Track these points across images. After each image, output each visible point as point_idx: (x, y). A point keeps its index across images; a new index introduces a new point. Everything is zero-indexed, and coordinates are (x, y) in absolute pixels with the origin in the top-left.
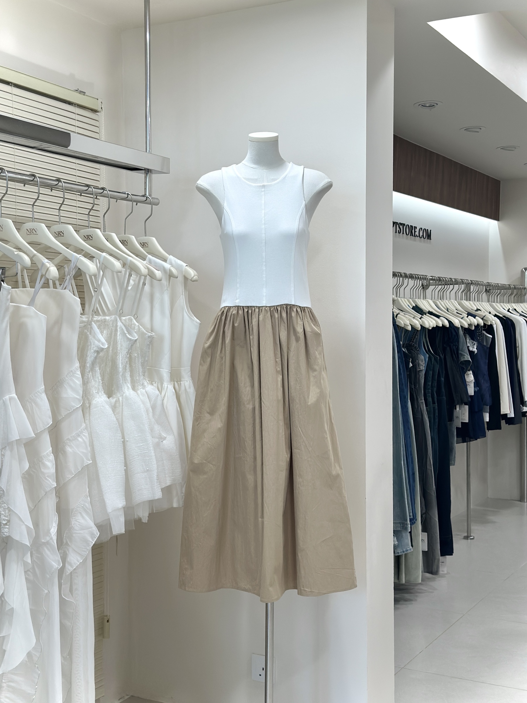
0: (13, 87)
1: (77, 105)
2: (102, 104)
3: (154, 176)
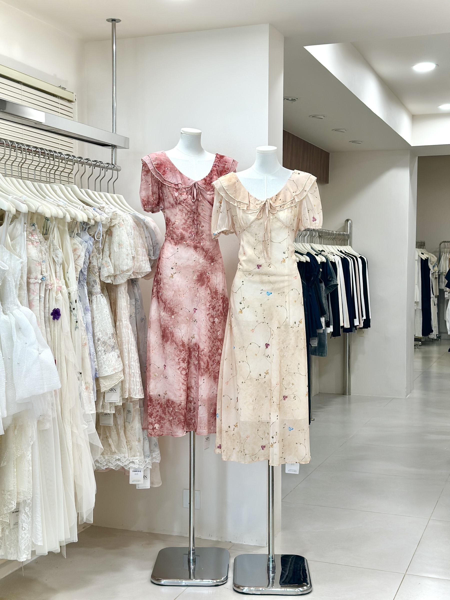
0: (22, 85)
1: (60, 97)
2: (76, 97)
3: (118, 150)
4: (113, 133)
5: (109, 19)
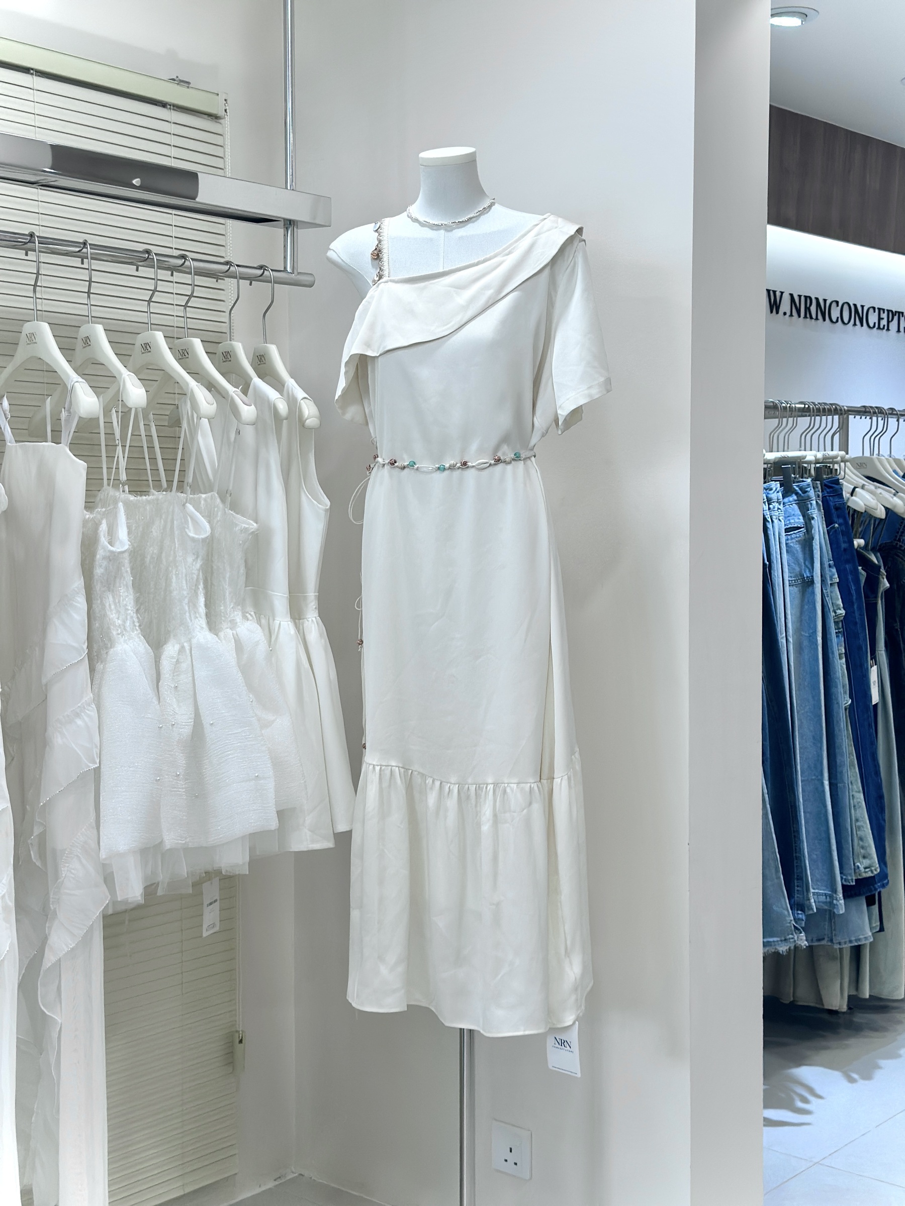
0: (34, 76)
1: (174, 106)
2: (227, 103)
4: (286, 188)
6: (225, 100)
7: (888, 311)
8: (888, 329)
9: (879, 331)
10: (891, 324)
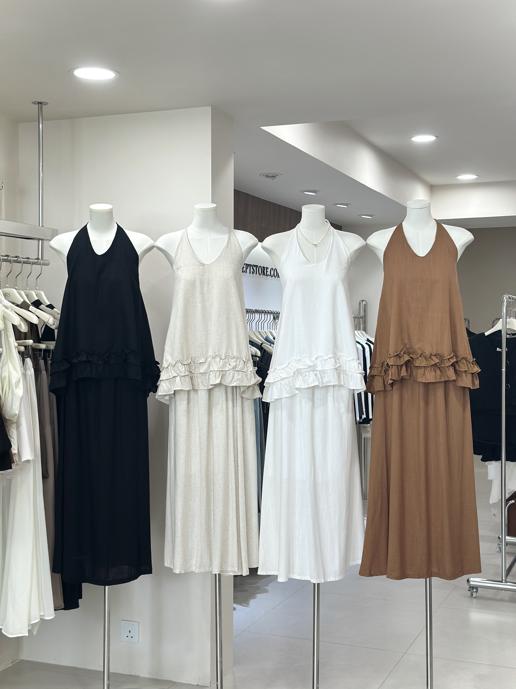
2: (3, 184)
4: (39, 225)
5: (35, 102)
6: (2, 182)
7: (246, 264)
8: (246, 272)
9: (243, 273)
10: (247, 270)
